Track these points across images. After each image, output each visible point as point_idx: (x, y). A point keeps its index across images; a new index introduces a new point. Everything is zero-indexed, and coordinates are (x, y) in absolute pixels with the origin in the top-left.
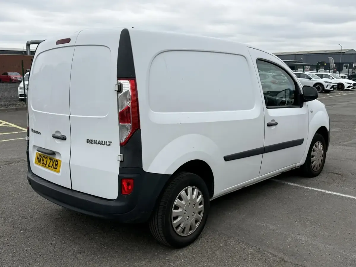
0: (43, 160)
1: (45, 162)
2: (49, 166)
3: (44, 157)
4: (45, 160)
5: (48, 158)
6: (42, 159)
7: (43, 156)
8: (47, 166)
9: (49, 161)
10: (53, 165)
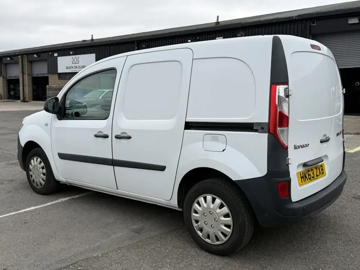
0: (309, 175)
1: (312, 175)
2: (317, 176)
3: (309, 171)
4: (311, 173)
5: (314, 169)
6: (307, 176)
7: (307, 171)
8: (315, 177)
9: (315, 171)
10: (320, 172)
